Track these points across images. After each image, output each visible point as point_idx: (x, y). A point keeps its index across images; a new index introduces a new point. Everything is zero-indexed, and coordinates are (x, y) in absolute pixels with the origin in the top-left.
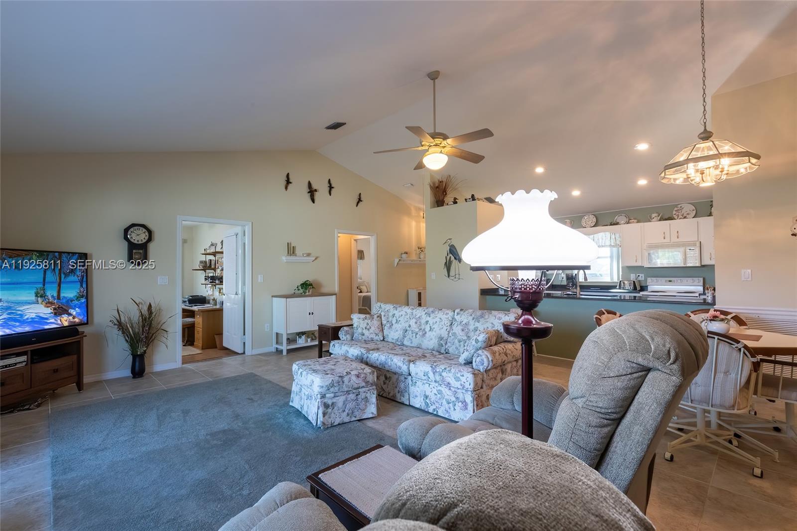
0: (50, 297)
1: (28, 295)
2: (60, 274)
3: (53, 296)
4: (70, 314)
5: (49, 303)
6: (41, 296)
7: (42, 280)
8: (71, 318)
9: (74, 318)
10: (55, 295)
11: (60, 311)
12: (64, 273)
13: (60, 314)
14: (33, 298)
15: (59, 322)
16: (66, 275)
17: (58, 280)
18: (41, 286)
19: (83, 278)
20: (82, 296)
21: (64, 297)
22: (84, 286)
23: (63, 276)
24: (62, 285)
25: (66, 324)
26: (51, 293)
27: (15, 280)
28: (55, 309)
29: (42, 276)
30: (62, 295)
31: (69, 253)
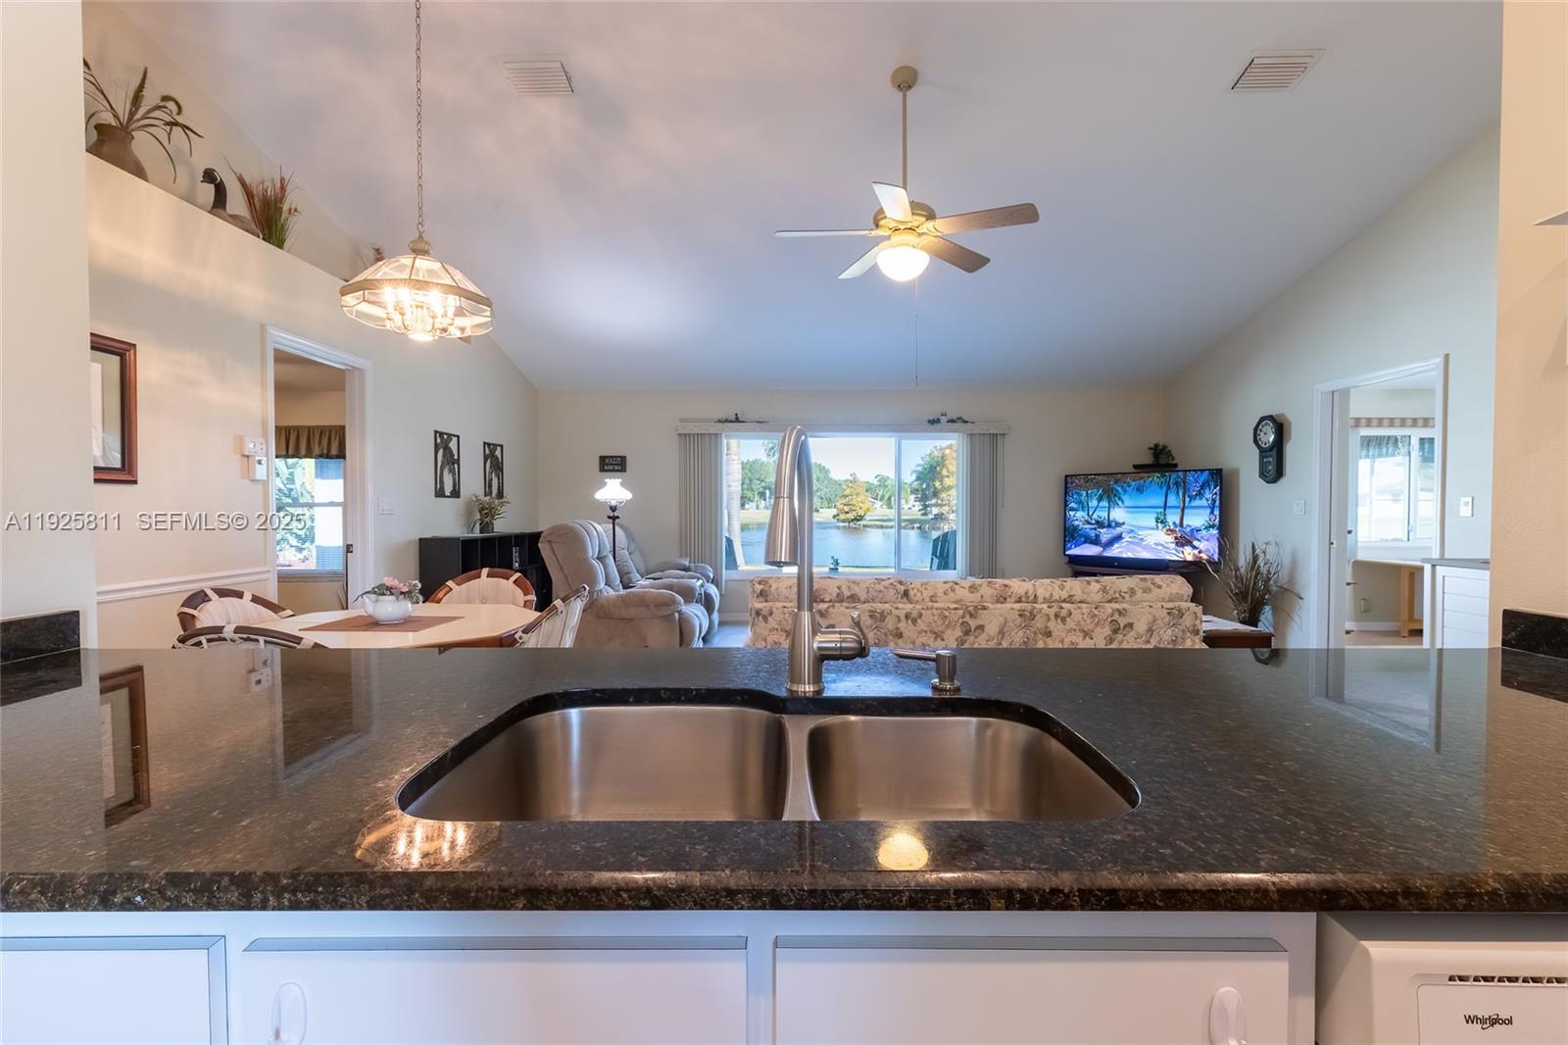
0: (1171, 524)
1: (1149, 519)
2: (1184, 496)
3: (1174, 523)
4: (1195, 547)
5: (1170, 530)
6: (1162, 522)
7: (1162, 505)
8: (1196, 552)
9: (1200, 552)
10: (1178, 522)
11: (1183, 541)
12: (1189, 496)
13: (1183, 545)
14: (1154, 524)
15: (1181, 555)
16: (1192, 498)
17: (1182, 505)
18: (1162, 510)
19: (1215, 502)
20: (1213, 526)
21: (1188, 526)
22: (1217, 512)
23: (1187, 499)
24: (1186, 511)
25: (1190, 558)
26: (1173, 518)
27: (1136, 504)
28: (1176, 538)
29: (1164, 499)
30: (1185, 523)
31: (1196, 471)
